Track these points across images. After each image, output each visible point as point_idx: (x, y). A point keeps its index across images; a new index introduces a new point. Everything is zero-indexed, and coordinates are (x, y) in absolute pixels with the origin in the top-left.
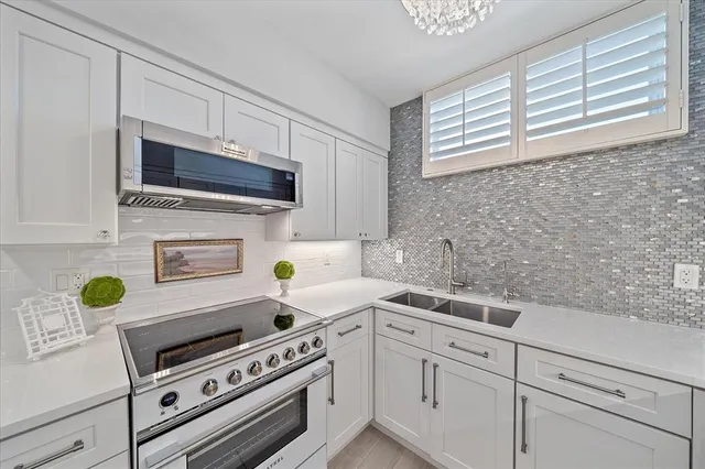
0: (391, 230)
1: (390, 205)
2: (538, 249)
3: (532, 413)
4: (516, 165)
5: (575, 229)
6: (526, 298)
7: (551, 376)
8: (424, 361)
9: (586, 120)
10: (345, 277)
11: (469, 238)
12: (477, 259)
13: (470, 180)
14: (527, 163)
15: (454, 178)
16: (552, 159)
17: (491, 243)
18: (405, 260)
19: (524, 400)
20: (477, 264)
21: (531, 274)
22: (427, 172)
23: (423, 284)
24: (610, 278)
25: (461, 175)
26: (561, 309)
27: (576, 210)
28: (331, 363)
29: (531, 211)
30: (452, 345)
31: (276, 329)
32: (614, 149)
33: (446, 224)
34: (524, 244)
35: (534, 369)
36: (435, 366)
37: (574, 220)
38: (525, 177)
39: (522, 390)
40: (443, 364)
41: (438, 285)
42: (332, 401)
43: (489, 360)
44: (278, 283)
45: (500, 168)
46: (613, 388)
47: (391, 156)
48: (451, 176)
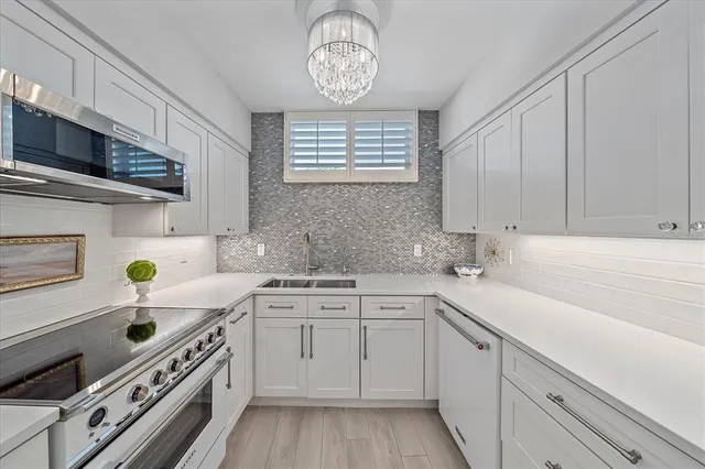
0: (252, 226)
1: (251, 202)
2: (361, 239)
3: (369, 333)
4: (349, 184)
5: (377, 227)
6: (355, 271)
7: (376, 309)
8: (302, 326)
9: (383, 165)
10: (203, 275)
11: (319, 232)
12: (326, 247)
13: (320, 189)
14: (355, 184)
15: (309, 187)
16: (368, 183)
17: (333, 237)
18: (267, 252)
19: (365, 328)
20: (325, 252)
21: (357, 255)
22: (288, 177)
23: (284, 272)
24: (392, 254)
25: (314, 185)
26: (372, 275)
27: (378, 216)
28: (228, 350)
29: (357, 214)
30: (323, 308)
31: (132, 342)
32: (394, 183)
33: (303, 221)
34: (353, 236)
35: (370, 308)
36: (311, 327)
37: (377, 221)
38: (354, 191)
39: (364, 323)
40: (315, 323)
41: (296, 271)
42: (229, 386)
43: (347, 311)
44: (133, 287)
45: (340, 184)
46: (400, 306)
47: (251, 156)
48: (305, 184)
